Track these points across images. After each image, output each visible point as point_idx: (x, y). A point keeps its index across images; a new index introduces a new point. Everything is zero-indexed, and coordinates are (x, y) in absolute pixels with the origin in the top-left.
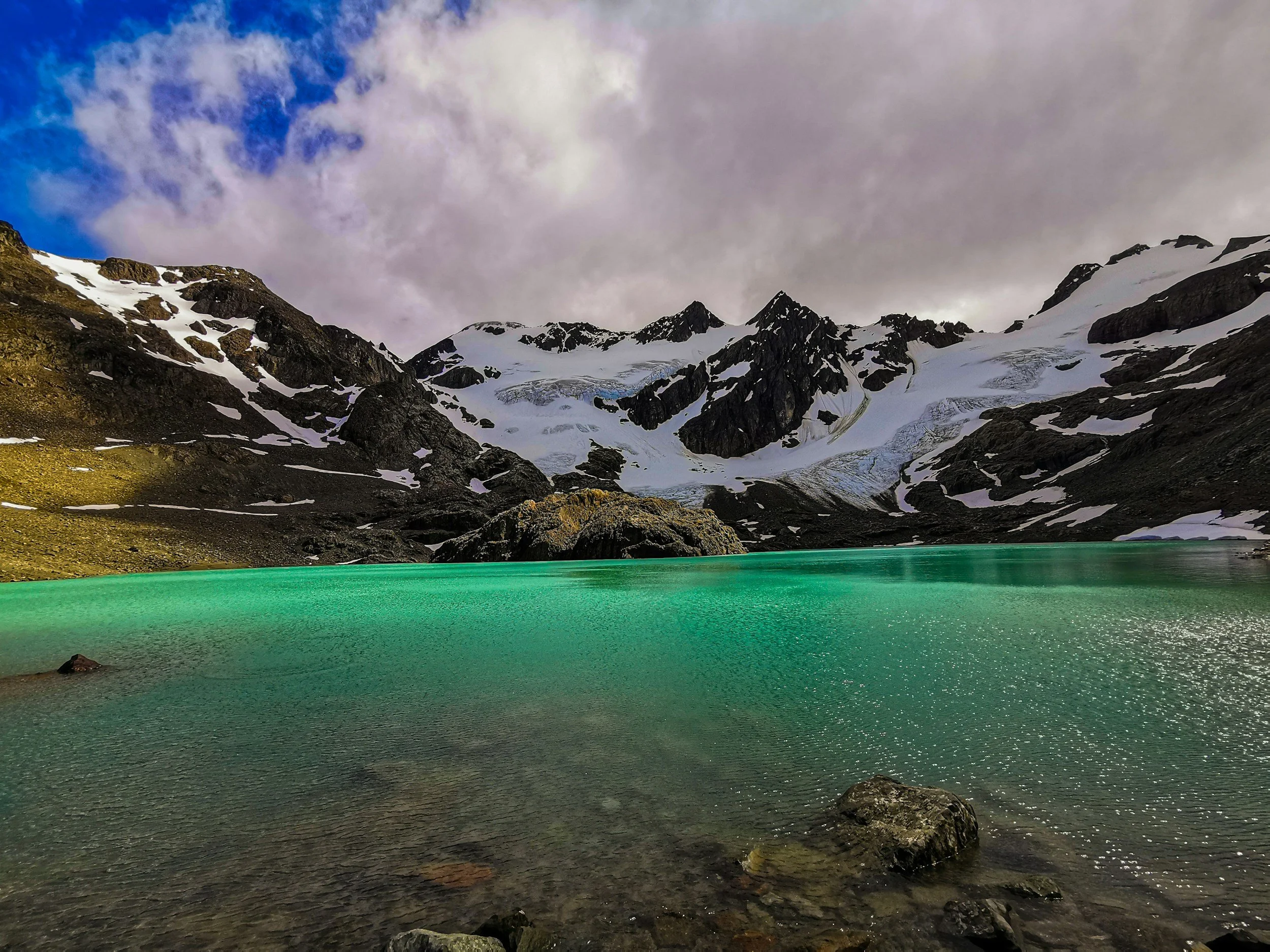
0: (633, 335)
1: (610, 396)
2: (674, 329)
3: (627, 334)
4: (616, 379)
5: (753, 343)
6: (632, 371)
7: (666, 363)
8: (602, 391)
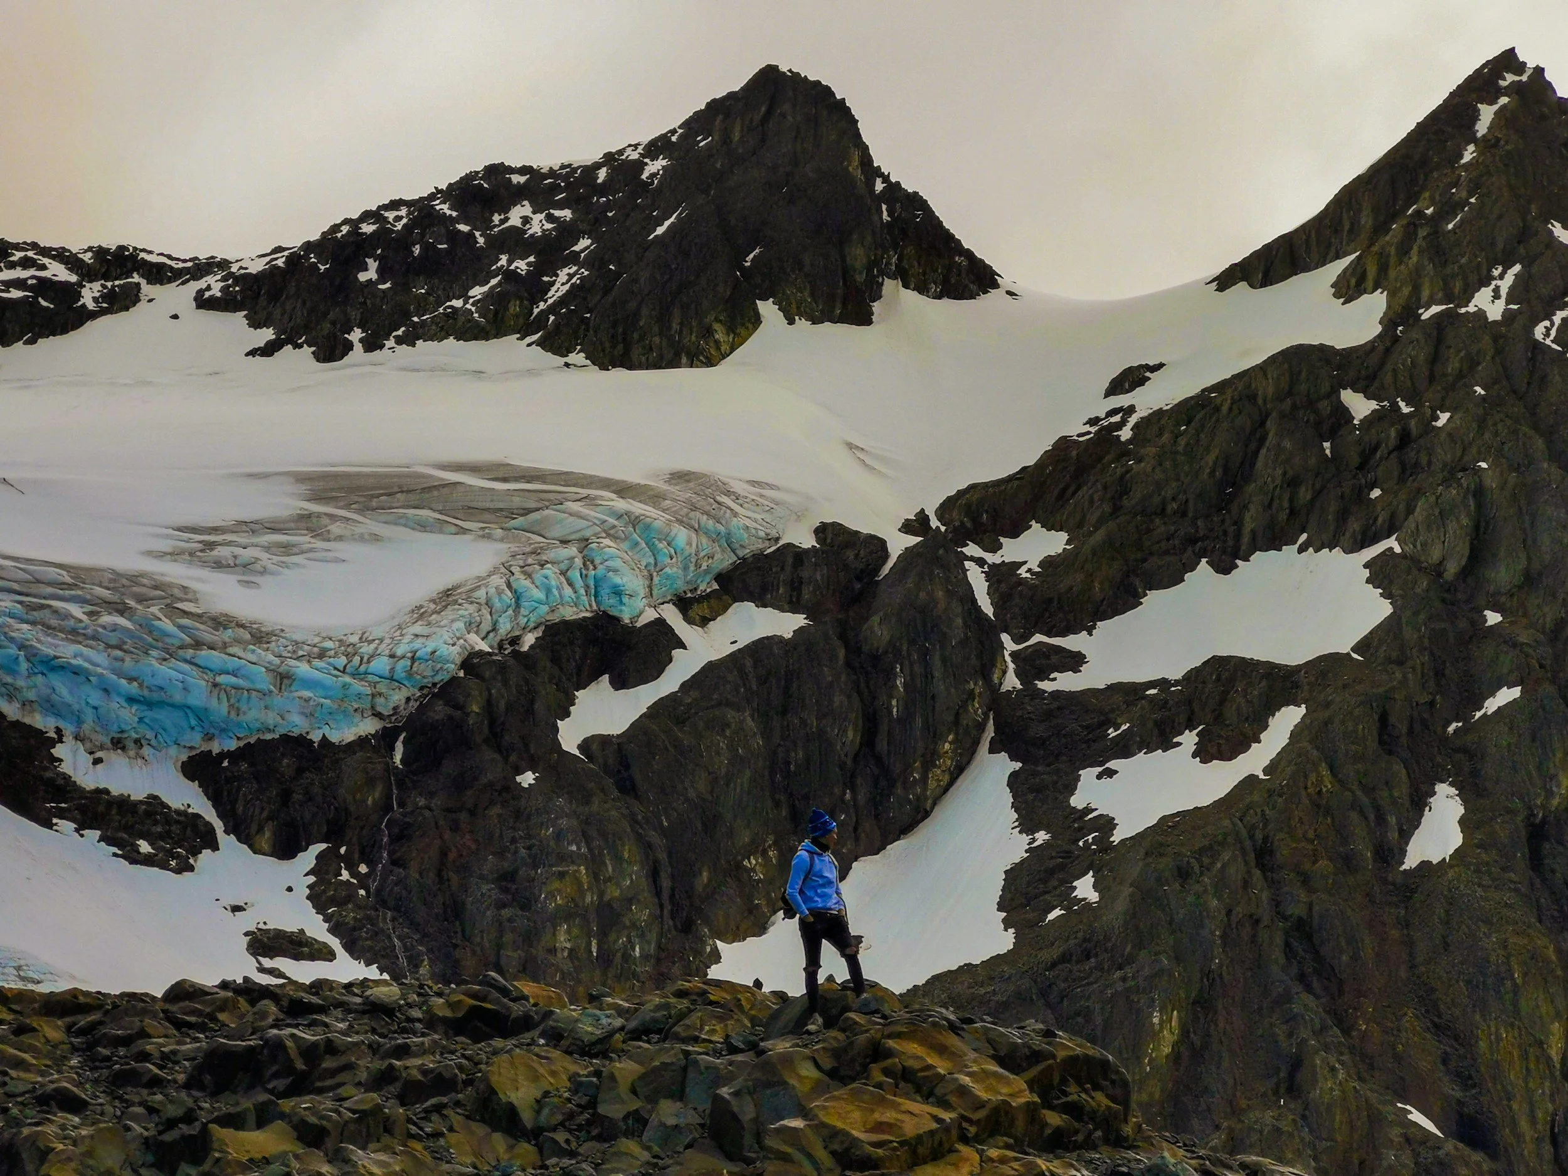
0: (214, 284)
1: (128, 716)
2: (594, 261)
3: (159, 274)
4: (175, 572)
5: (1360, 406)
6: (306, 522)
7: (623, 490)
8: (51, 665)
